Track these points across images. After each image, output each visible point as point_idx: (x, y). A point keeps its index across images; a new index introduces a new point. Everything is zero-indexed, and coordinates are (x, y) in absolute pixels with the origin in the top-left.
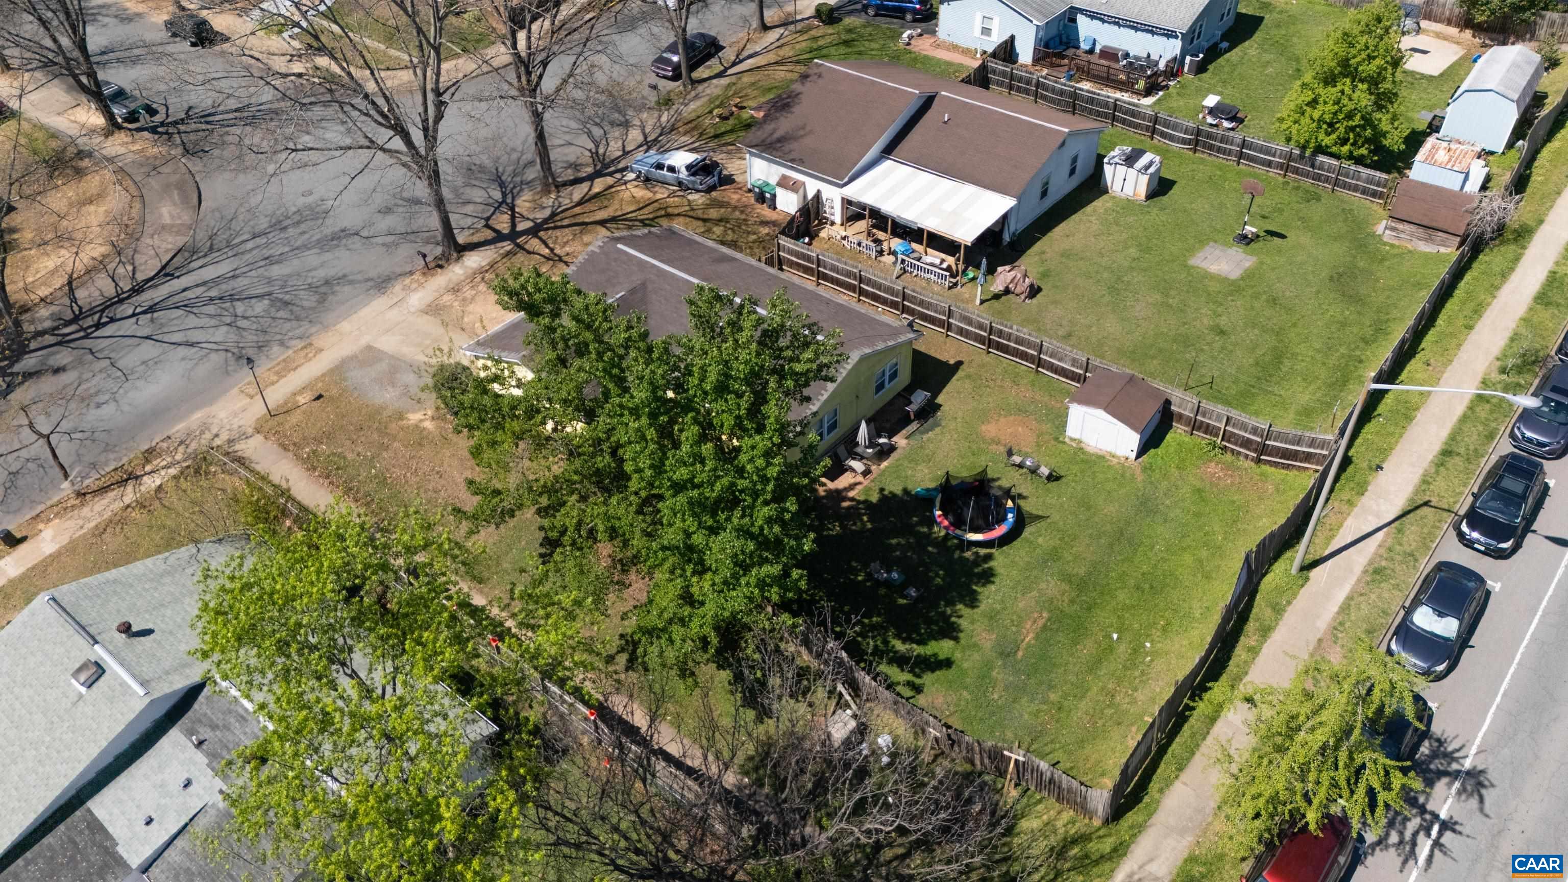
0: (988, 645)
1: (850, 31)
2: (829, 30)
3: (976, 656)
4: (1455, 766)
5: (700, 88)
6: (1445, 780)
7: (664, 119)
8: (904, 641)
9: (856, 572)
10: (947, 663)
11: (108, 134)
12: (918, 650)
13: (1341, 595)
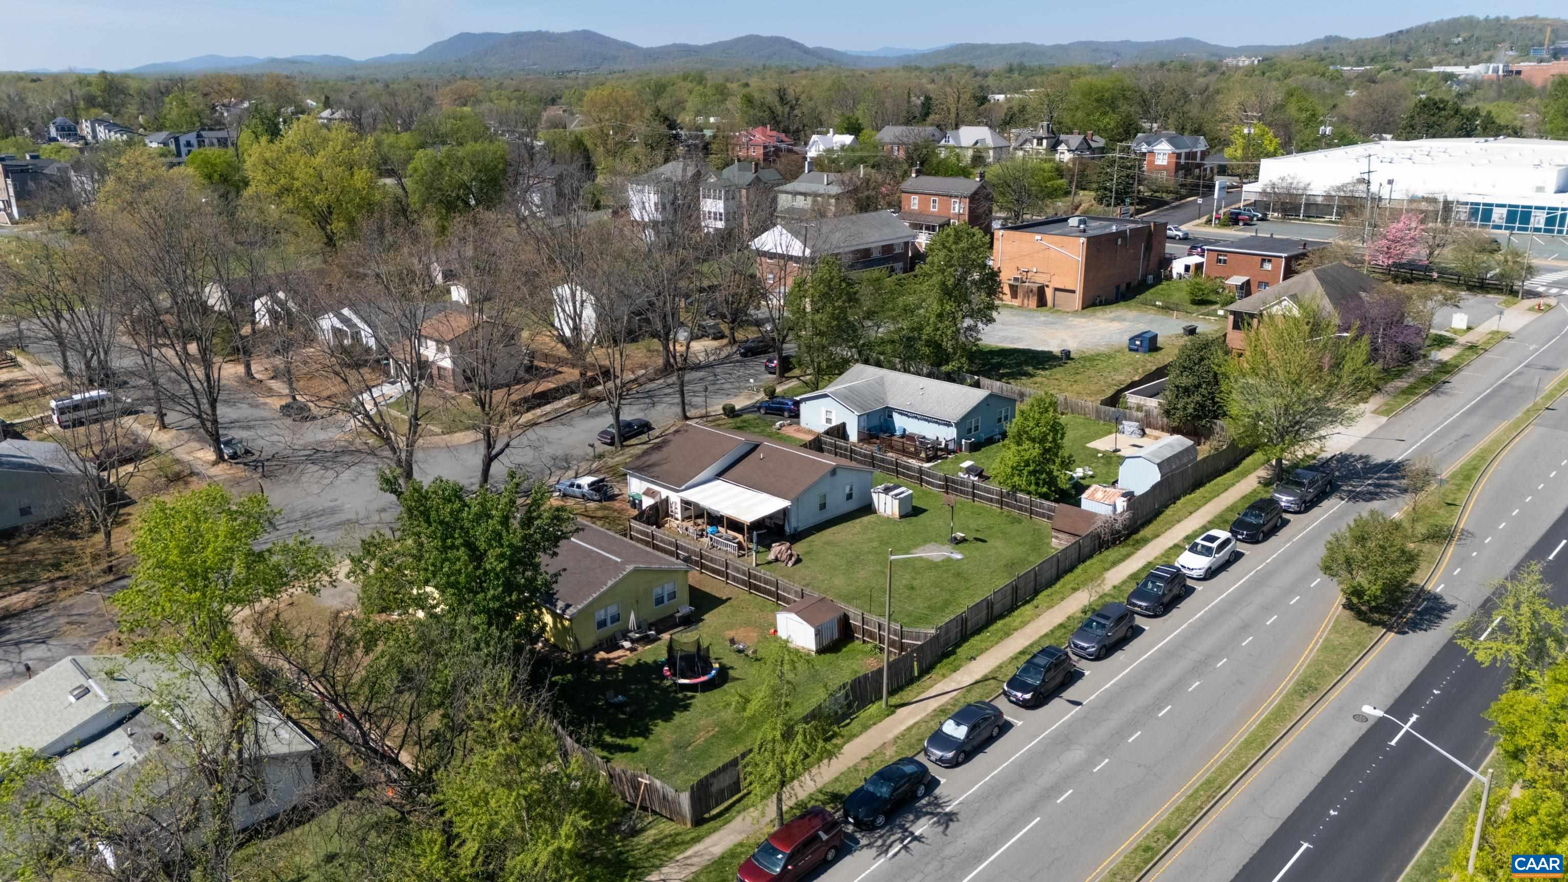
0: (667, 740)
1: (745, 421)
2: (731, 421)
3: (658, 746)
4: (939, 810)
5: (627, 450)
6: (928, 817)
7: (594, 465)
8: (612, 736)
9: (599, 700)
10: (635, 750)
11: (215, 463)
12: (619, 741)
13: (911, 722)
